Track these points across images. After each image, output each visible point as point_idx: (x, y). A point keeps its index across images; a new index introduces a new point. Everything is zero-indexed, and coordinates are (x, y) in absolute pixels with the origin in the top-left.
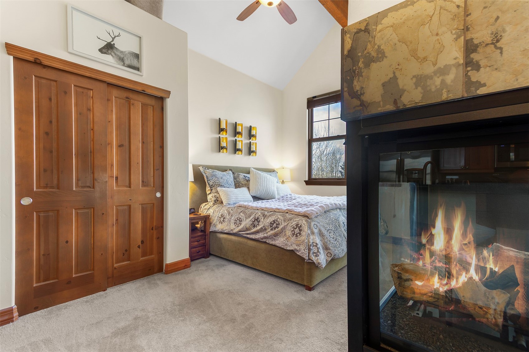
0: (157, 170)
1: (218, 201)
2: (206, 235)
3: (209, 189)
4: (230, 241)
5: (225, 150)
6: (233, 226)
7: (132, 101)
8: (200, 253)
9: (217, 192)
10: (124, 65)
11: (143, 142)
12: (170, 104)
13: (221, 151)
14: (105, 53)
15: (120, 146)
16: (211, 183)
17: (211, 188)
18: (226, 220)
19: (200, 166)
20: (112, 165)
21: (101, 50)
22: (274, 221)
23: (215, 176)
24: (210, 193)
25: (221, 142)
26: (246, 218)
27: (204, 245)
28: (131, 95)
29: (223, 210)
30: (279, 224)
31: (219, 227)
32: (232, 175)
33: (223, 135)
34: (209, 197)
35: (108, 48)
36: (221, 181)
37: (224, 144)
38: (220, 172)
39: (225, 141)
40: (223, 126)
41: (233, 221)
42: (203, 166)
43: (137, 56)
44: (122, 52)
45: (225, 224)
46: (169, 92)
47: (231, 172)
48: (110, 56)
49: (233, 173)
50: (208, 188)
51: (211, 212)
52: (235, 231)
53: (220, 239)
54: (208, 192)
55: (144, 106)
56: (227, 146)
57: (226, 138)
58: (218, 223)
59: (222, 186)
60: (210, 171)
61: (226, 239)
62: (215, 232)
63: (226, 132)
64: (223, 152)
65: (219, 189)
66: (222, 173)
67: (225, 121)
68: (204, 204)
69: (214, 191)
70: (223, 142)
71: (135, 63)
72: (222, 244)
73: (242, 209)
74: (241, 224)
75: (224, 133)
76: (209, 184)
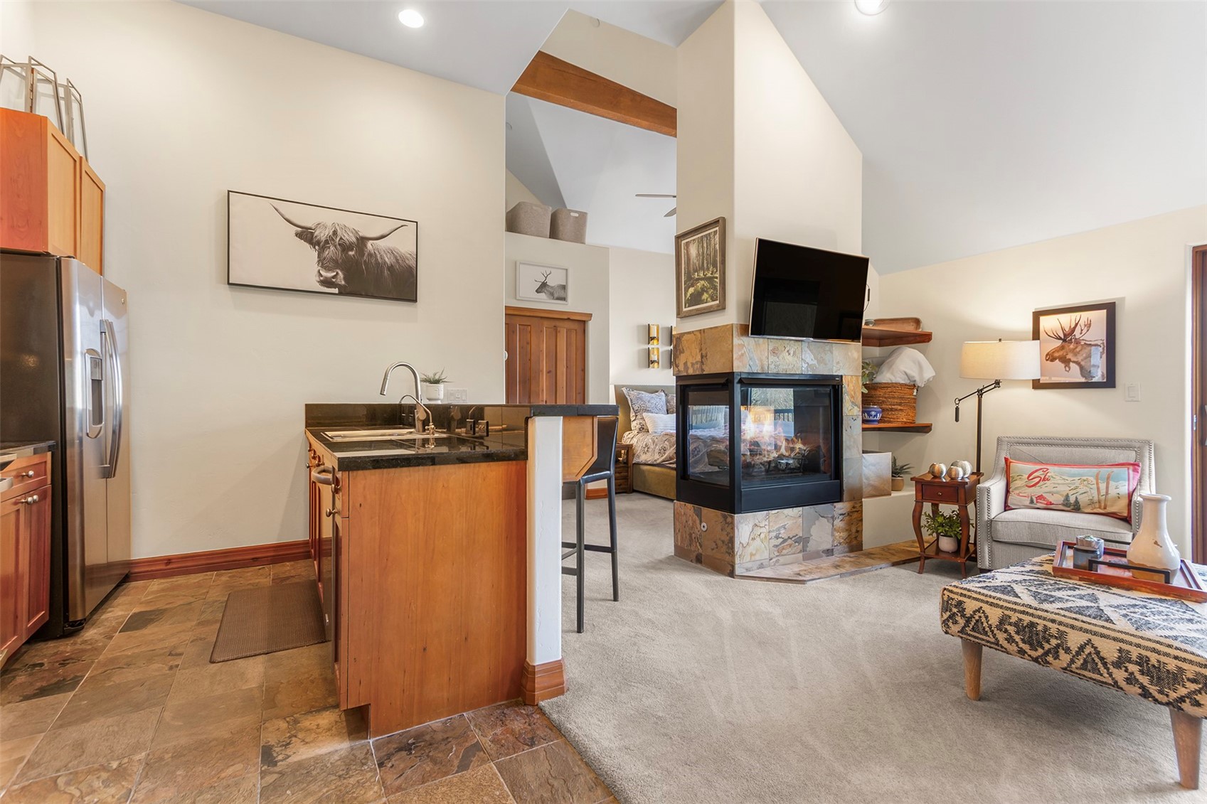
0: (579, 393)
1: (643, 429)
2: (628, 467)
3: (634, 414)
4: (654, 472)
5: (656, 364)
6: (657, 456)
7: (558, 329)
8: (621, 487)
9: (643, 418)
10: (553, 299)
11: (567, 367)
12: (591, 326)
13: (651, 365)
14: (540, 292)
15: (549, 372)
16: (636, 408)
17: (636, 413)
18: (650, 450)
19: (623, 386)
20: (543, 390)
21: (537, 291)
22: (695, 448)
23: (640, 399)
24: (634, 420)
25: (652, 356)
26: (671, 447)
27: (626, 478)
28: (558, 323)
29: (648, 439)
30: (699, 451)
31: (643, 458)
32: (664, 398)
33: (653, 344)
34: (633, 424)
35: (543, 287)
36: (648, 405)
37: (654, 357)
38: (648, 394)
39: (656, 352)
40: (654, 334)
41: (657, 451)
42: (627, 387)
43: (564, 287)
44: (552, 287)
45: (649, 454)
46: (590, 315)
47: (663, 393)
48: (544, 294)
49: (666, 395)
50: (632, 414)
51: (634, 442)
52: (658, 462)
53: (643, 471)
54: (632, 419)
55: (568, 331)
56: (658, 359)
57: (658, 349)
58: (641, 453)
59: (648, 411)
60: (635, 392)
61: (649, 471)
62: (638, 464)
63: (658, 340)
64: (654, 368)
65: (645, 415)
66: (650, 395)
67: (656, 327)
68: (628, 432)
69: (639, 417)
70: (653, 354)
71: (562, 294)
72: (645, 477)
73: (667, 437)
74: (665, 453)
75: (655, 341)
76: (633, 409)
